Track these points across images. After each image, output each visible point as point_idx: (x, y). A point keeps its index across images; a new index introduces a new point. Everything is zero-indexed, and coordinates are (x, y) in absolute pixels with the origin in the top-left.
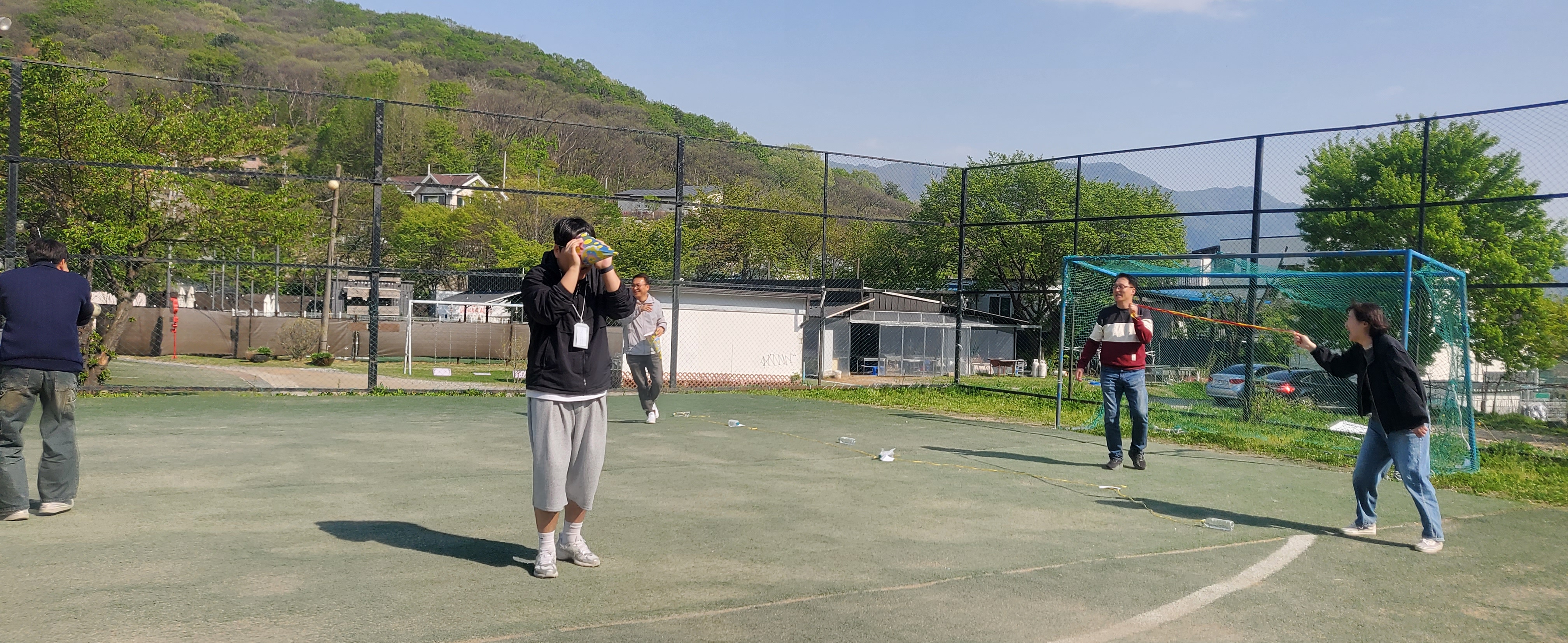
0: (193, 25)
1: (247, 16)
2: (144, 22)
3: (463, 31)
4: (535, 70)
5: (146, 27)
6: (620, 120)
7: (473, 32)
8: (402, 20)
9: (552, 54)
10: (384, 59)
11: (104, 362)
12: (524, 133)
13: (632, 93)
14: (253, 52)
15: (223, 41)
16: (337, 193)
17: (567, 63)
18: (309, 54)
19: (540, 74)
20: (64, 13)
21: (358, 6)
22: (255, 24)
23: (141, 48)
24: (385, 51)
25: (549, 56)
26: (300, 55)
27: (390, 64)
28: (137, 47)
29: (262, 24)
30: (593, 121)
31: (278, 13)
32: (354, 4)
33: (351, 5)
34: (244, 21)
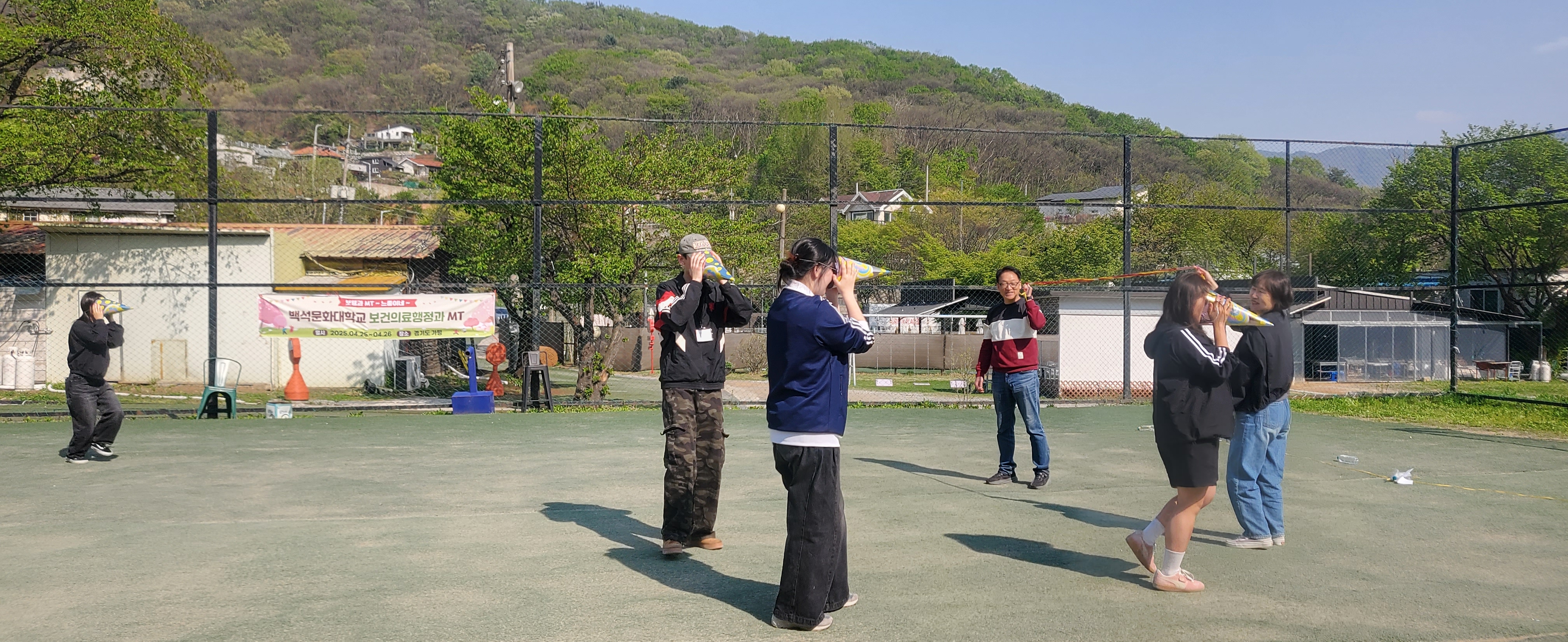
0: (650, 72)
1: (694, 59)
2: (612, 74)
3: (883, 52)
4: (952, 83)
5: (614, 78)
6: (1037, 126)
7: (893, 52)
8: (826, 47)
9: (968, 65)
10: (811, 87)
11: (605, 379)
12: (944, 146)
13: (1049, 97)
14: (700, 91)
15: (676, 83)
16: (784, 216)
17: (982, 73)
18: (746, 88)
19: (957, 87)
20: (552, 73)
21: (788, 38)
22: (701, 65)
23: (610, 96)
24: (812, 78)
25: (965, 68)
26: (738, 89)
27: (817, 90)
28: (607, 97)
29: (707, 65)
30: (1011, 128)
31: (720, 53)
32: (785, 36)
33: (782, 38)
34: (691, 64)
